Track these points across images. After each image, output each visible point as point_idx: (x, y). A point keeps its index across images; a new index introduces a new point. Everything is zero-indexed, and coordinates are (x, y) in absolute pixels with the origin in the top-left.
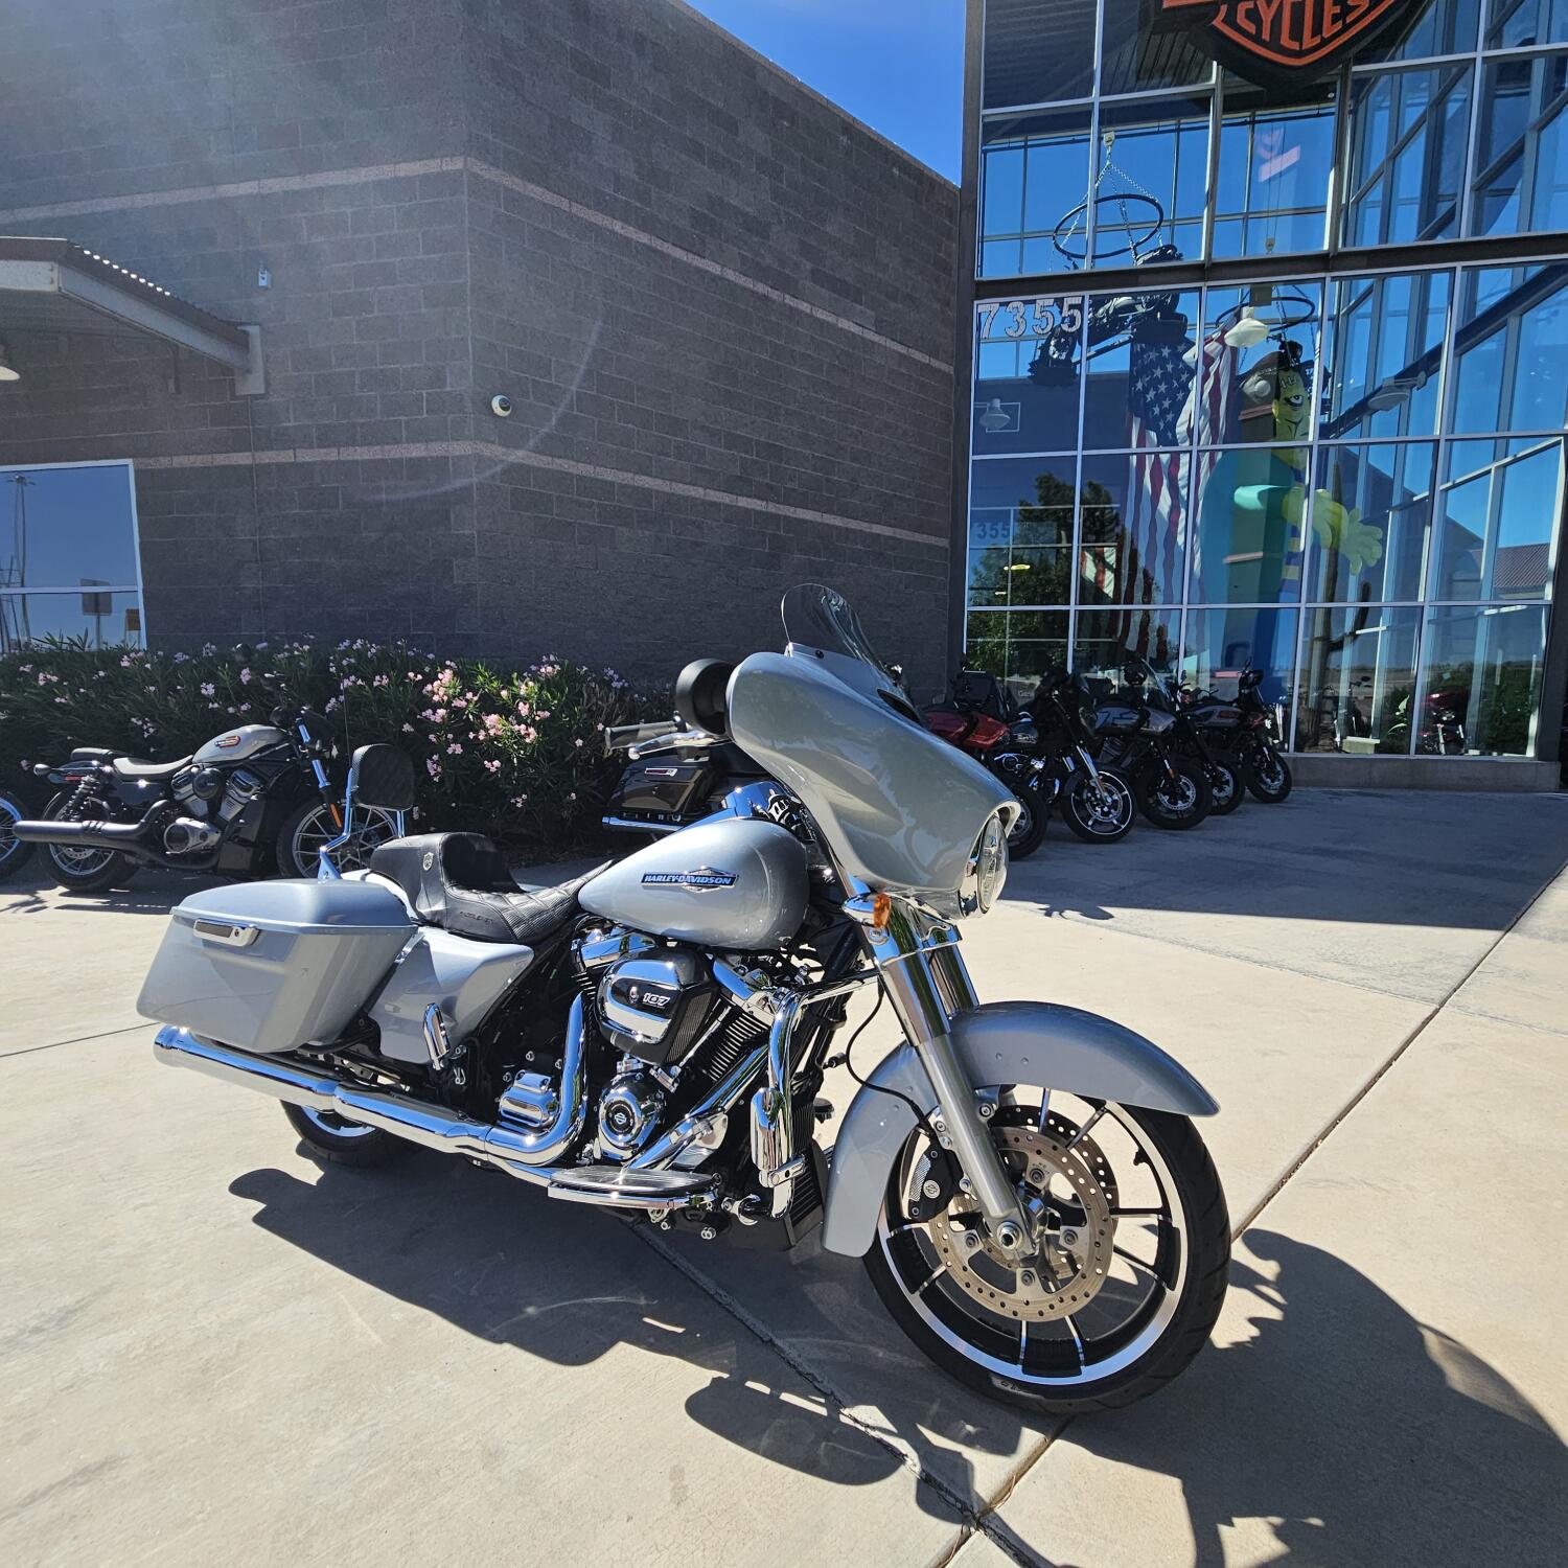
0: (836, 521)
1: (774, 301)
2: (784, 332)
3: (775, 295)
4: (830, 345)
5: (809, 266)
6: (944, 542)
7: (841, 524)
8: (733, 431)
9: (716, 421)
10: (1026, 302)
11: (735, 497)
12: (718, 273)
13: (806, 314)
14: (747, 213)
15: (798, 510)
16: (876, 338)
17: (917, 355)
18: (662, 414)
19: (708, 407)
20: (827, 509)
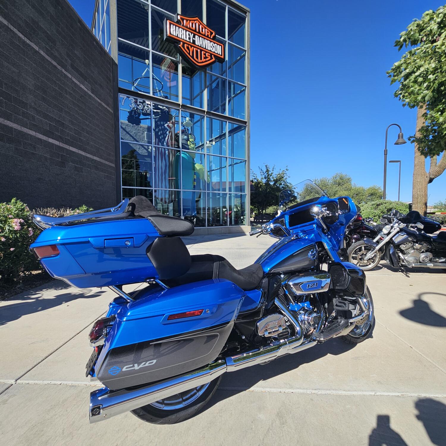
0: (83, 153)
1: (59, 69)
2: (63, 81)
3: (59, 67)
4: (78, 92)
5: (70, 62)
6: (113, 165)
7: (84, 154)
8: (45, 112)
9: (39, 106)
10: (135, 99)
11: (47, 138)
12: (37, 50)
13: (70, 78)
14: (48, 33)
15: (70, 147)
16: (92, 95)
17: (103, 104)
18: (16, 98)
19: (36, 100)
20: (80, 148)
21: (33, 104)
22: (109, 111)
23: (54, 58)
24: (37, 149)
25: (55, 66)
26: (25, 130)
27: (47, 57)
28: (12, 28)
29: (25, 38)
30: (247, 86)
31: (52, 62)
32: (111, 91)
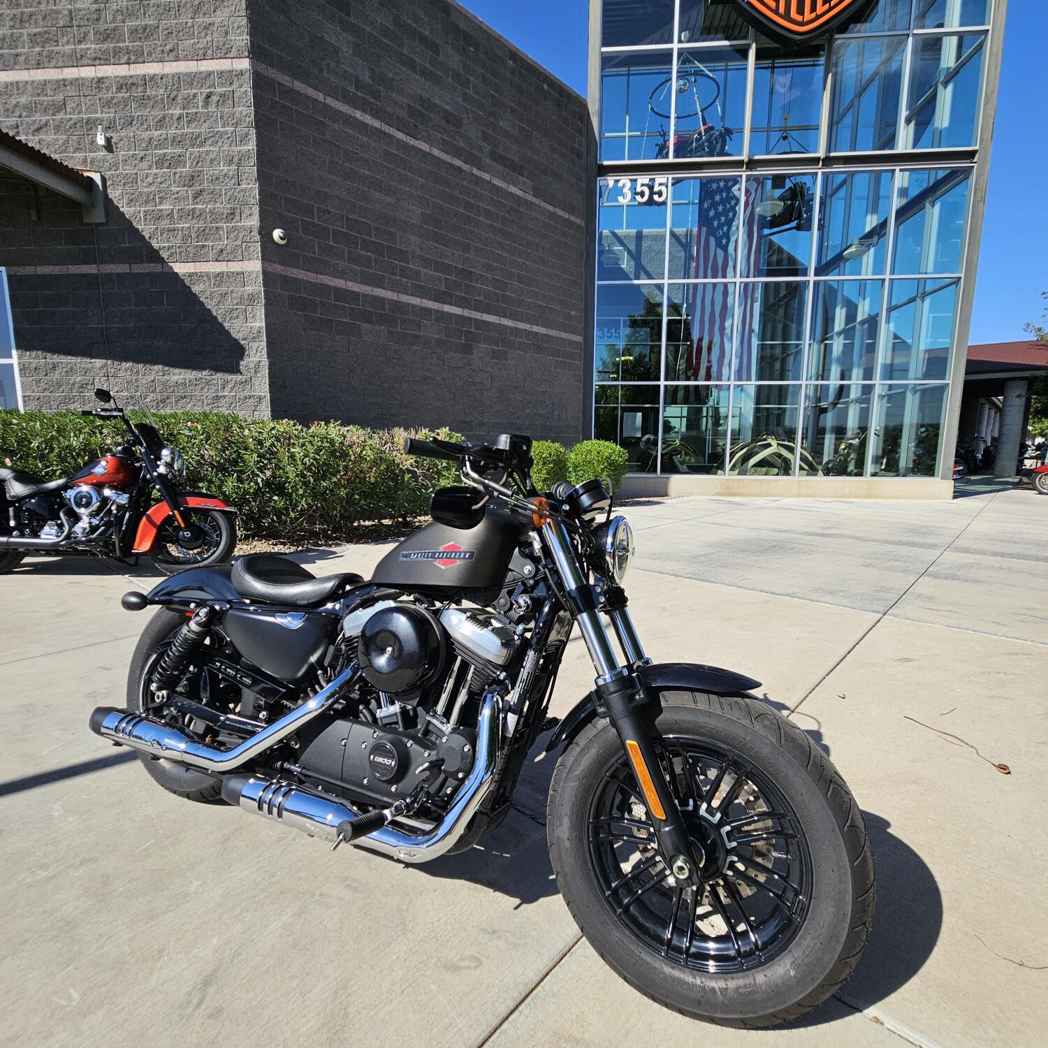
0: (509, 323)
1: (466, 172)
2: (473, 192)
3: (466, 167)
4: (504, 204)
5: (487, 148)
6: (579, 339)
7: (512, 325)
8: (439, 260)
9: (428, 252)
10: (631, 180)
11: (440, 305)
12: (428, 150)
13: (488, 182)
14: (447, 110)
15: (484, 315)
16: (534, 200)
17: (560, 213)
18: (391, 247)
19: (422, 242)
20: (503, 314)
21: (418, 251)
22: (574, 223)
23: (456, 152)
24: (422, 328)
25: (459, 169)
26: (405, 298)
27: (444, 156)
28: (386, 128)
29: (408, 137)
30: (989, 27)
31: (453, 162)
32: (580, 179)
